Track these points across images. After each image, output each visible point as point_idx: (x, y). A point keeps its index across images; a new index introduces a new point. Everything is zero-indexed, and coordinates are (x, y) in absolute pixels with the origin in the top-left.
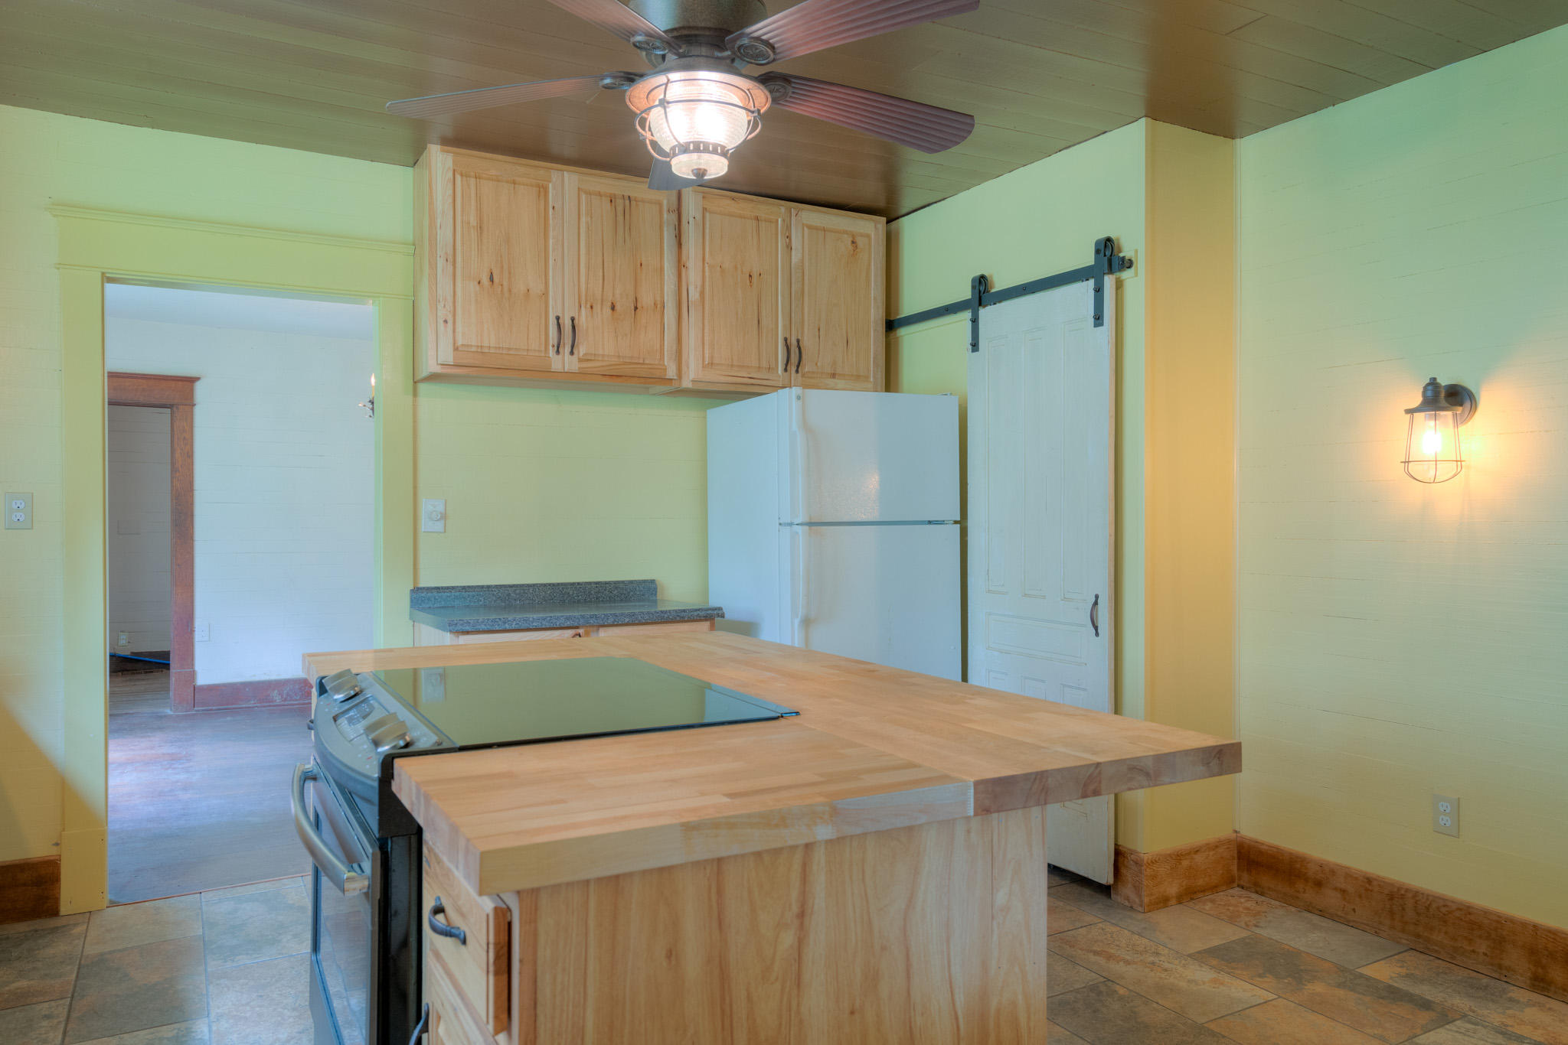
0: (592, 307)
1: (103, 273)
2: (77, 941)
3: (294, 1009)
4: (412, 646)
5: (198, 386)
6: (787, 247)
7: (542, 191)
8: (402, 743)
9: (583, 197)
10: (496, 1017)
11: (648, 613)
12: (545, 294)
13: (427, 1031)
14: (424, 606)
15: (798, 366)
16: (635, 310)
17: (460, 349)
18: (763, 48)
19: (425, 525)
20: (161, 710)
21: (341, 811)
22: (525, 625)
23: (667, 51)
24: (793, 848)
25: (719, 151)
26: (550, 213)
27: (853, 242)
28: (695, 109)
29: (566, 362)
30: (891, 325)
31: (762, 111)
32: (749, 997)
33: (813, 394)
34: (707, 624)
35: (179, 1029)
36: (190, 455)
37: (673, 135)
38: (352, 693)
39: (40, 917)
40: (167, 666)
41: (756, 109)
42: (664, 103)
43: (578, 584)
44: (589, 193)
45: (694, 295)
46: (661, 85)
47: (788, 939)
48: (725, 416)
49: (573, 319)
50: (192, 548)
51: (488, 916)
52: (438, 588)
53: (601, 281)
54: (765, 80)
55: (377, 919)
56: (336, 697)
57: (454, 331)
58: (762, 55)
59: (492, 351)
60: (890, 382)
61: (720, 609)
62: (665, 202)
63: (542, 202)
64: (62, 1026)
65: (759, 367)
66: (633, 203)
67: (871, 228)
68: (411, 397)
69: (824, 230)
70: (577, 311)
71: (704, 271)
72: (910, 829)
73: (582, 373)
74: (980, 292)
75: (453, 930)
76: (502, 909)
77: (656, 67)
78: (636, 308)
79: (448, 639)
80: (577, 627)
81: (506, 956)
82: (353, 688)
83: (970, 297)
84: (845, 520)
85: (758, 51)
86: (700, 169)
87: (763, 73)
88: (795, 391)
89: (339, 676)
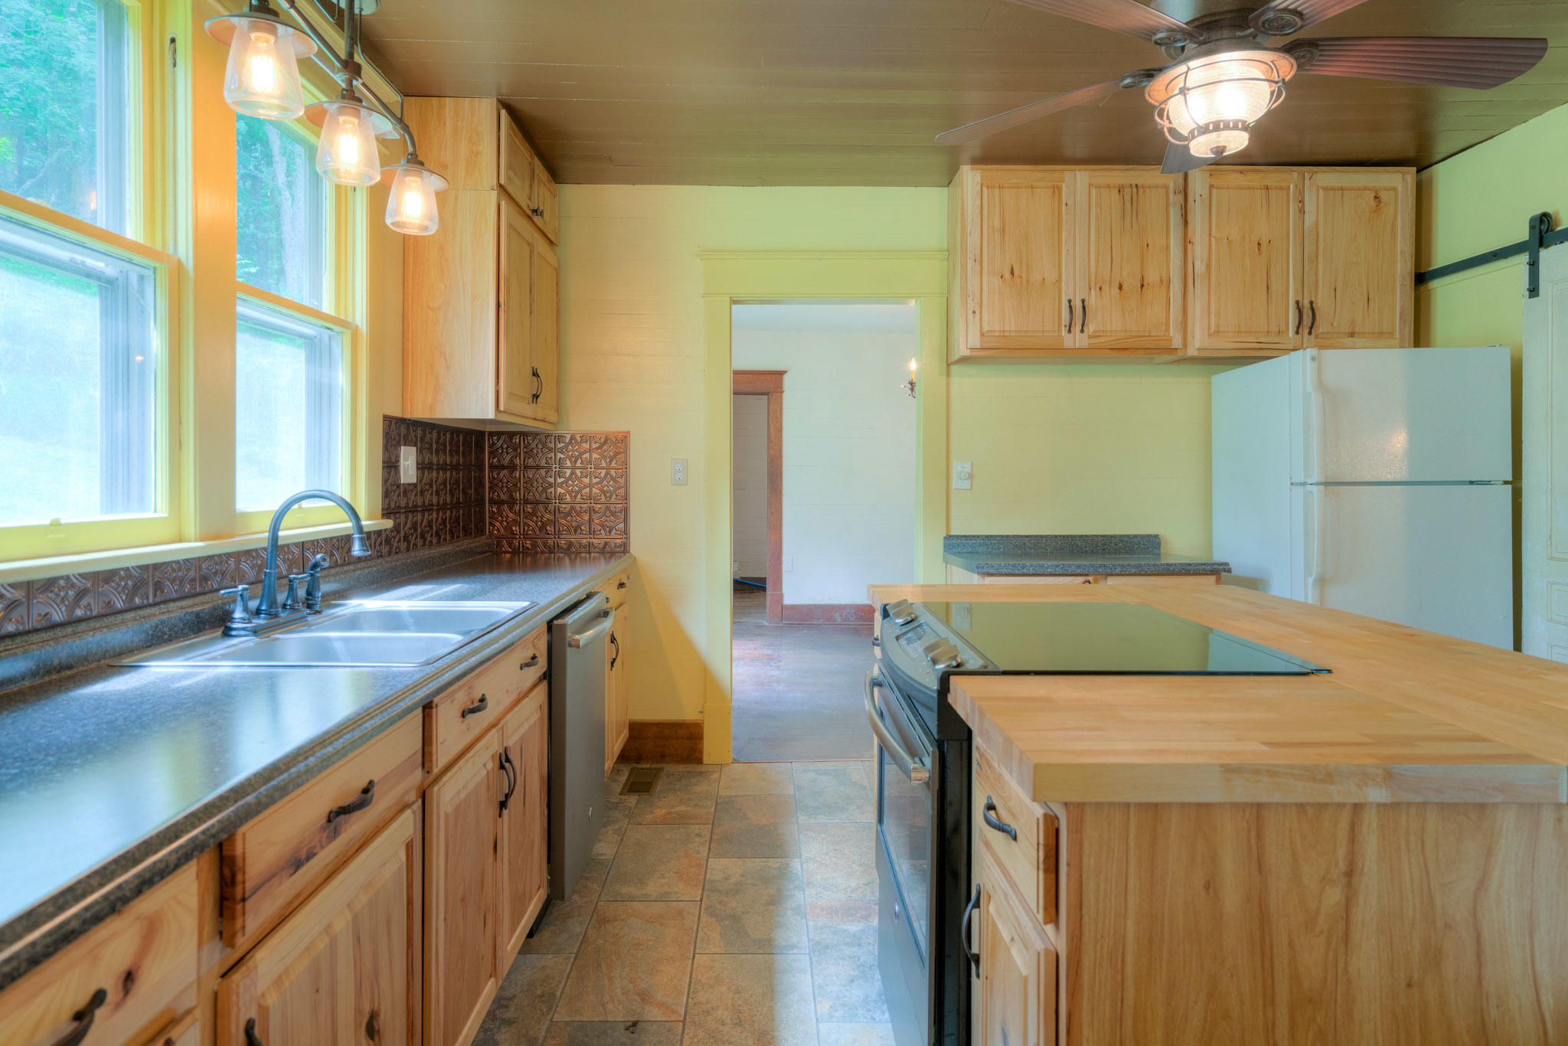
0: (1100, 289)
1: (731, 298)
2: (714, 785)
3: (860, 865)
4: (944, 583)
5: (786, 377)
6: (1300, 211)
7: (1057, 190)
8: (954, 663)
9: (1094, 191)
10: (1046, 909)
11: (1154, 565)
12: (1059, 281)
13: (979, 907)
14: (954, 550)
15: (1311, 328)
16: (1141, 288)
17: (986, 334)
18: (1288, 17)
19: (956, 483)
20: (760, 621)
21: (904, 714)
22: (1040, 571)
23: (1188, 41)
24: (1341, 806)
25: (1240, 126)
26: (1064, 209)
27: (1376, 197)
28: (1215, 90)
29: (1077, 340)
30: (1421, 278)
31: (1287, 79)
32: (1291, 944)
33: (1329, 354)
34: (1213, 578)
35: (781, 863)
36: (780, 430)
37: (1192, 119)
38: (910, 619)
39: (691, 763)
40: (764, 589)
41: (1281, 78)
42: (1184, 91)
43: (1086, 536)
44: (1098, 187)
45: (1200, 268)
46: (1181, 75)
47: (1334, 895)
48: (1231, 382)
49: (1083, 301)
50: (781, 499)
51: (1038, 819)
52: (966, 536)
53: (1109, 264)
54: (1289, 49)
55: (936, 806)
56: (897, 621)
57: (981, 320)
58: (1288, 25)
59: (1013, 334)
60: (1420, 334)
61: (1227, 564)
62: (1172, 185)
63: (1056, 199)
64: (707, 844)
65: (1268, 332)
66: (1141, 190)
67: (1399, 181)
68: (945, 377)
69: (1342, 189)
70: (1087, 293)
71: (1210, 245)
72: (1482, 806)
73: (1091, 349)
74: (1541, 232)
75: (1005, 827)
76: (1050, 816)
77: (1176, 59)
78: (1142, 286)
79: (975, 579)
80: (1087, 575)
81: (1054, 857)
82: (910, 614)
83: (1528, 239)
84: (1366, 480)
85: (1284, 21)
86: (1220, 147)
87: (1288, 42)
88: (1310, 352)
89: (898, 604)
